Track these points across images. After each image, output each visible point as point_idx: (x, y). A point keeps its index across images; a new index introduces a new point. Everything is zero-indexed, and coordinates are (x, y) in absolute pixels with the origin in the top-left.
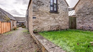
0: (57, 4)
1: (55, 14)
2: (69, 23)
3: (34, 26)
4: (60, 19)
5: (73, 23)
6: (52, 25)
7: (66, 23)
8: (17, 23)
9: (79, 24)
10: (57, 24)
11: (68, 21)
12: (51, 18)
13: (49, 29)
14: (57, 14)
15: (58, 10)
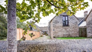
0: (68, 21)
1: (66, 27)
2: (79, 32)
3: (54, 34)
4: (70, 30)
5: (83, 32)
6: (64, 34)
7: (76, 33)
8: (42, 31)
9: (89, 34)
10: (68, 33)
11: (78, 31)
12: (63, 30)
13: (62, 36)
14: (68, 27)
15: (69, 24)
